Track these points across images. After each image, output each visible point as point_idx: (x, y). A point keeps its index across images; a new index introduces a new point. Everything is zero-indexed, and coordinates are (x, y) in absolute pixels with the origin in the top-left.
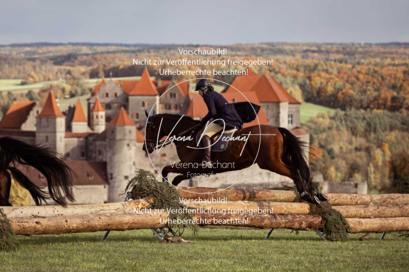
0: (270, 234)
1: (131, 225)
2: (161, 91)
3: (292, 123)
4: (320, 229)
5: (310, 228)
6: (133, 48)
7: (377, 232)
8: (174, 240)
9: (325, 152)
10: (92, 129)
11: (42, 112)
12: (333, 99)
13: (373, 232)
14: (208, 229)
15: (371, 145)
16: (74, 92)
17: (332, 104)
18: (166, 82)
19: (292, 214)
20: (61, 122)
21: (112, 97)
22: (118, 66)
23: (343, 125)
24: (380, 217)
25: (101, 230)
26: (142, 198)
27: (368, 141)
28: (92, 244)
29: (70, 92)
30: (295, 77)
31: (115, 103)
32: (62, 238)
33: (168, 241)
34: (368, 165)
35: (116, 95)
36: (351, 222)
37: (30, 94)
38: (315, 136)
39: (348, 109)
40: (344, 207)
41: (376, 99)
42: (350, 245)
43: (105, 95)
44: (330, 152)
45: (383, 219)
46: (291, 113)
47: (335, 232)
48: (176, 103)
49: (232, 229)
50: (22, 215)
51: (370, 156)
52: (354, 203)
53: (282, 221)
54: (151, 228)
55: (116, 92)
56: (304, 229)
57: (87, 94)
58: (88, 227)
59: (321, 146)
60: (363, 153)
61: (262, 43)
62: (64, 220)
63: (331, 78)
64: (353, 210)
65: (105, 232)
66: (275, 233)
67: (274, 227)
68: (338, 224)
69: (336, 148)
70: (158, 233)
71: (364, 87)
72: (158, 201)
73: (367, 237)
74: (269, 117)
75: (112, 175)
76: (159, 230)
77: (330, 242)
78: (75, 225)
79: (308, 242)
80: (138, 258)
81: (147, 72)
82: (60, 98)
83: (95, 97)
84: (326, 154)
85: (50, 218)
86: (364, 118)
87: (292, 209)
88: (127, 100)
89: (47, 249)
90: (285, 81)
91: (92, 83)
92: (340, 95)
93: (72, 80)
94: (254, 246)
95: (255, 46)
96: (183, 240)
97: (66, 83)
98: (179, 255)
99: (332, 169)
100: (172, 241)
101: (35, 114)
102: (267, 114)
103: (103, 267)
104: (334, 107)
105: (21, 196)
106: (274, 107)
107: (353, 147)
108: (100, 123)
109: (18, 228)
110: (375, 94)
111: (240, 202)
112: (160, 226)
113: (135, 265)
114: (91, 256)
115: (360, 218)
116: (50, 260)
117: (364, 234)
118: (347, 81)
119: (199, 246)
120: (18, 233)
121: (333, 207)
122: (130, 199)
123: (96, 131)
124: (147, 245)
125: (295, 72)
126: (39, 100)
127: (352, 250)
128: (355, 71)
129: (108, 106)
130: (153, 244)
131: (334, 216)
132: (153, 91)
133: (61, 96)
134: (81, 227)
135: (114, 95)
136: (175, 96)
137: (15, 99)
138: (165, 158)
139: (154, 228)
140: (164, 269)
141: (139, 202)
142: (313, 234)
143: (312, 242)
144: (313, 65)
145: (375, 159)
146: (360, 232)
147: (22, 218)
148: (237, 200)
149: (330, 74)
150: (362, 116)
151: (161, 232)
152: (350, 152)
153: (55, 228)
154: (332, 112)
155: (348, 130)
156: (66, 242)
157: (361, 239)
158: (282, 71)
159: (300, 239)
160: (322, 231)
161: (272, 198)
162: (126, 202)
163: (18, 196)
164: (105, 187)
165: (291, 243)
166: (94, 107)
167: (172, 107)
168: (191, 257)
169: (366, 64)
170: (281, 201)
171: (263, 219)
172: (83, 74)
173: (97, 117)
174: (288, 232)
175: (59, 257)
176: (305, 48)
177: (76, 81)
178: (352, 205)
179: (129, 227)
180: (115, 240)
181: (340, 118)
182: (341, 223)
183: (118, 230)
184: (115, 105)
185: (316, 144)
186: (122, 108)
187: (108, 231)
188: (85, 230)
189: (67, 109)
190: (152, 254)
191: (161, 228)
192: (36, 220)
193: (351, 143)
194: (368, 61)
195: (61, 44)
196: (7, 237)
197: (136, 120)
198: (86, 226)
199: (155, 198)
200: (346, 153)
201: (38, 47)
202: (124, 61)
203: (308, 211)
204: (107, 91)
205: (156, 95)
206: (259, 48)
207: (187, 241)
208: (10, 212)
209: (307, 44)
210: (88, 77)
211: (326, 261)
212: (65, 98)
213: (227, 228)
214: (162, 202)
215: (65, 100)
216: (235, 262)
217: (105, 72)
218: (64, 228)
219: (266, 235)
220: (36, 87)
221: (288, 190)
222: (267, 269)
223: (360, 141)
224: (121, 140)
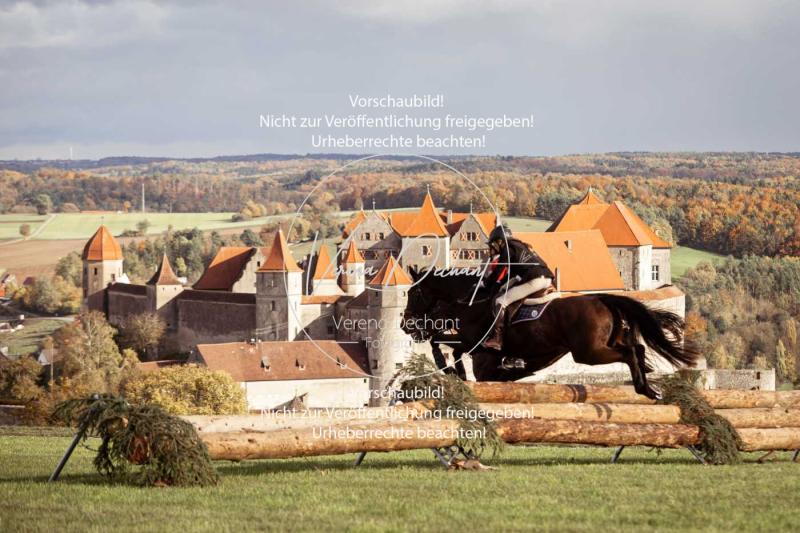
0: (618, 454)
1: (399, 443)
2: (453, 230)
3: (657, 278)
4: (696, 446)
5: (681, 444)
6: (408, 164)
7: (785, 450)
8: (467, 466)
9: (710, 322)
10: (345, 291)
11: (265, 264)
12: (722, 239)
13: (779, 449)
14: (523, 448)
15: (782, 311)
16: (315, 232)
17: (721, 247)
18: (460, 216)
19: (652, 423)
20: (295, 279)
21: (376, 239)
22: (386, 191)
23: (736, 281)
24: (789, 426)
25: (352, 451)
26: (416, 400)
27: (777, 306)
28: (338, 473)
29: (310, 231)
30: (662, 206)
31: (380, 248)
32: (290, 463)
33: (457, 467)
34: (777, 343)
35: (382, 235)
36: (746, 435)
37: (246, 237)
38: (694, 299)
39: (746, 256)
40: (733, 411)
41: (788, 239)
42: (743, 470)
43: (365, 237)
44: (718, 324)
45: (795, 429)
46: (656, 263)
47: (720, 451)
48: (475, 248)
49: (560, 446)
50: (226, 429)
51: (780, 329)
52: (749, 404)
53: (638, 434)
54: (432, 448)
55: (381, 231)
56: (671, 447)
57: (337, 235)
58: (332, 447)
59: (705, 315)
60: (769, 324)
61: (610, 154)
62: (293, 437)
63: (719, 207)
64: (748, 416)
65: (357, 455)
66: (627, 453)
67: (625, 443)
68: (725, 437)
69: (727, 316)
70: (442, 454)
71: (771, 221)
73: (770, 458)
74: (622, 270)
75: (376, 361)
76: (443, 450)
77: (713, 467)
78: (310, 444)
79: (679, 467)
80: (408, 496)
81: (429, 199)
82: (295, 242)
84: (712, 326)
85: (272, 433)
86: (771, 270)
87: (653, 415)
88: (399, 245)
89: (266, 482)
90: (647, 212)
91: (343, 217)
92: (732, 234)
93: (313, 213)
94: (592, 474)
95: (600, 158)
96: (481, 465)
97: (304, 218)
98: (474, 490)
99: (722, 349)
100: (464, 469)
101: (256, 268)
102: (619, 265)
103: (354, 510)
104: (723, 253)
106: (630, 253)
107: (753, 315)
108: (357, 281)
109: (220, 450)
110: (788, 232)
111: (571, 405)
112: (445, 443)
113: (404, 506)
114: (336, 492)
115: (759, 427)
116: (268, 499)
117: (766, 453)
118: (744, 212)
119: (505, 474)
120: (221, 458)
121: (717, 412)
122: (399, 403)
123: (350, 294)
124: (424, 473)
125: (662, 198)
126: (261, 245)
127: (745, 479)
128: (755, 196)
129: (369, 254)
130: (434, 472)
131: (719, 426)
132: (441, 229)
133: (296, 239)
134: (321, 447)
135: (379, 236)
136: (474, 238)
137: (223, 244)
139: (435, 448)
140: (449, 512)
141: (412, 407)
142: (686, 453)
143: (684, 466)
144: (690, 188)
145: (787, 333)
146: (759, 450)
147: (226, 434)
148: (564, 403)
149: (718, 201)
150: (767, 268)
151: (446, 454)
152: (749, 323)
153: (279, 449)
154: (721, 261)
155: (745, 289)
156: (297, 470)
157: (760, 461)
158: (643, 197)
159: (666, 461)
160: (700, 449)
161: (622, 398)
162: (392, 407)
164: (365, 381)
165: (651, 469)
166: (347, 256)
167: (470, 255)
168: (492, 494)
169: (772, 185)
171: (607, 431)
172: (330, 203)
174: (645, 451)
175: (285, 494)
176: (678, 160)
177: (319, 215)
178: (747, 408)
179: (396, 446)
180: (374, 466)
181: (734, 270)
182: (730, 437)
183: (379, 450)
184: (381, 252)
185: (696, 309)
186: (392, 257)
187: (364, 453)
188: (325, 452)
189: (305, 258)
190: (430, 488)
191: (447, 448)
192: (250, 436)
193: (749, 309)
194: (776, 181)
195: (295, 157)
196: (201, 465)
198: (328, 445)
200: (742, 325)
201: (258, 162)
202: (395, 183)
203: (678, 418)
204: (368, 231)
205: (445, 236)
206: (606, 161)
207: (488, 467)
208: (207, 425)
209: (681, 155)
210: (338, 208)
211: (705, 497)
212: (302, 241)
213: (552, 446)
215: (301, 244)
216: (561, 501)
217: (364, 199)
218: (293, 449)
219: (613, 456)
220: (256, 225)
222: (610, 510)
223: (764, 306)
224: (387, 307)
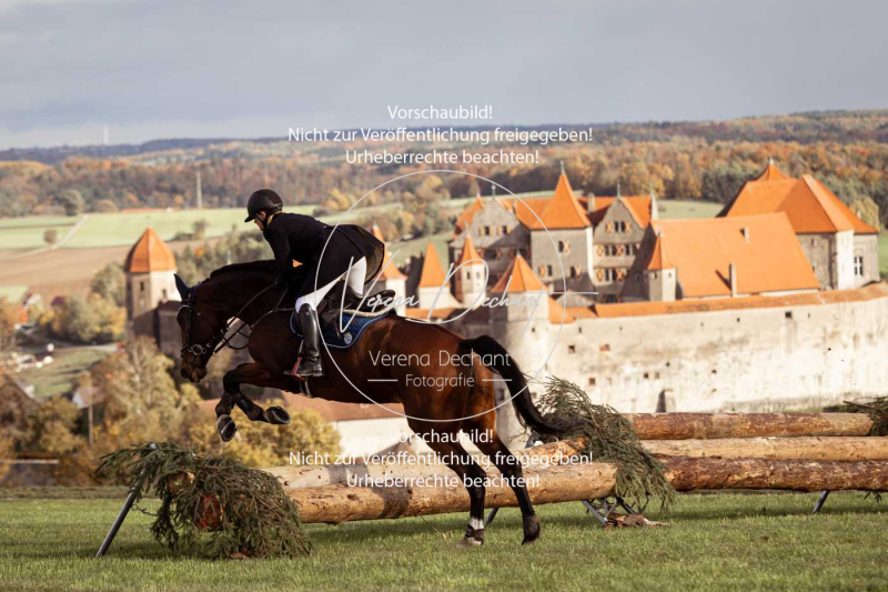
0: (822, 501)
1: (540, 495)
2: (596, 218)
3: (861, 273)
8: (628, 521)
10: (460, 301)
14: (699, 496)
16: (420, 228)
18: (605, 201)
19: (865, 460)
21: (498, 234)
22: (508, 172)
26: (560, 439)
29: (413, 227)
31: (504, 246)
32: (402, 525)
33: (616, 524)
35: (505, 229)
43: (483, 231)
46: (859, 254)
48: (625, 241)
49: (746, 493)
50: (319, 483)
53: (846, 474)
54: (581, 500)
55: (504, 223)
57: (447, 230)
58: (455, 502)
61: (796, 114)
62: (404, 490)
66: (834, 499)
67: (831, 488)
70: (595, 508)
72: (594, 445)
74: (815, 264)
76: (596, 502)
78: (426, 500)
80: (555, 562)
81: (564, 180)
82: (393, 241)
83: (462, 235)
87: (866, 450)
88: (528, 239)
89: (372, 550)
90: (845, 188)
91: (455, 206)
93: (416, 203)
94: (790, 528)
95: (782, 121)
96: (646, 520)
97: (405, 209)
98: (639, 552)
100: (624, 525)
102: (811, 258)
103: (487, 582)
105: (323, 441)
106: (825, 243)
108: (476, 288)
109: (313, 509)
111: (759, 439)
112: (599, 494)
113: (551, 575)
119: (678, 532)
120: (313, 520)
122: (538, 443)
124: (574, 533)
125: (864, 169)
129: (489, 254)
130: (586, 531)
132: (580, 218)
133: (395, 237)
134: (441, 502)
135: (501, 230)
136: (624, 227)
138: (607, 353)
139: (587, 499)
140: (609, 582)
141: (555, 447)
147: (319, 489)
148: (752, 437)
151: (601, 507)
153: (387, 507)
156: (411, 534)
158: (838, 169)
159: (884, 510)
161: (825, 429)
162: (529, 449)
163: (317, 442)
165: (866, 519)
166: (461, 257)
167: (619, 251)
168: (662, 557)
170: (842, 435)
171: (808, 472)
172: (437, 190)
173: (469, 276)
174: (859, 497)
175: (397, 564)
177: (423, 205)
179: (535, 499)
180: (509, 526)
184: (505, 250)
186: (519, 256)
187: (495, 508)
188: (448, 508)
189: (408, 261)
190: (584, 552)
191: (602, 499)
192: (349, 491)
196: (288, 530)
197: (547, 278)
198: (449, 500)
199: (587, 439)
204: (487, 224)
205: (585, 227)
206: (790, 124)
207: (655, 523)
208: (295, 478)
210: (448, 195)
212: (403, 240)
213: (735, 493)
214: (601, 446)
215: (403, 243)
217: (481, 183)
218: (405, 506)
219: (816, 505)
221: (855, 411)
222: (817, 575)
224: (518, 320)
